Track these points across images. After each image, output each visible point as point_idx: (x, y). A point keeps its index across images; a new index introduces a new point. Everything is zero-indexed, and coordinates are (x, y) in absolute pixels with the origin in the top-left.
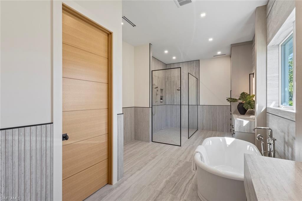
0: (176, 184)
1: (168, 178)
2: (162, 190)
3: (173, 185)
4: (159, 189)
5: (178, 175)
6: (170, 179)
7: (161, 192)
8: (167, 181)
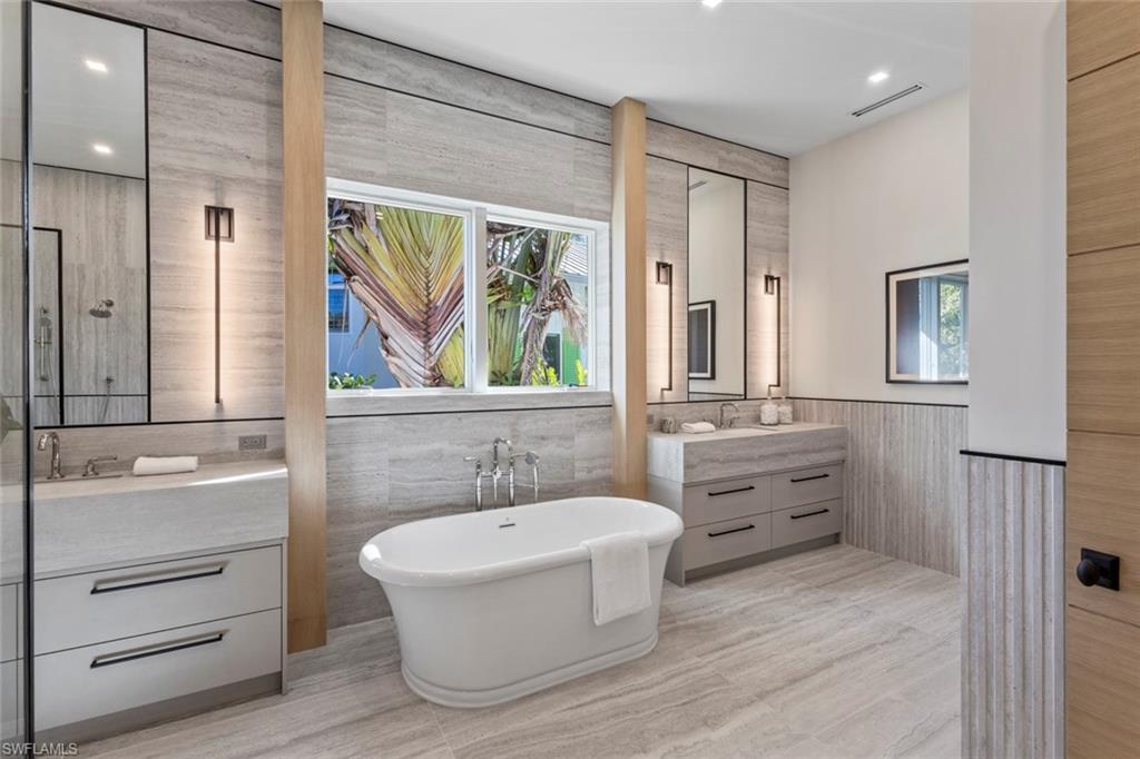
0: (684, 704)
1: (703, 735)
2: (753, 702)
3: (698, 703)
4: (762, 708)
5: (642, 732)
6: (693, 729)
7: (761, 696)
8: (714, 727)
